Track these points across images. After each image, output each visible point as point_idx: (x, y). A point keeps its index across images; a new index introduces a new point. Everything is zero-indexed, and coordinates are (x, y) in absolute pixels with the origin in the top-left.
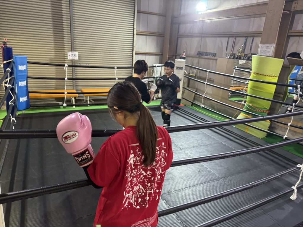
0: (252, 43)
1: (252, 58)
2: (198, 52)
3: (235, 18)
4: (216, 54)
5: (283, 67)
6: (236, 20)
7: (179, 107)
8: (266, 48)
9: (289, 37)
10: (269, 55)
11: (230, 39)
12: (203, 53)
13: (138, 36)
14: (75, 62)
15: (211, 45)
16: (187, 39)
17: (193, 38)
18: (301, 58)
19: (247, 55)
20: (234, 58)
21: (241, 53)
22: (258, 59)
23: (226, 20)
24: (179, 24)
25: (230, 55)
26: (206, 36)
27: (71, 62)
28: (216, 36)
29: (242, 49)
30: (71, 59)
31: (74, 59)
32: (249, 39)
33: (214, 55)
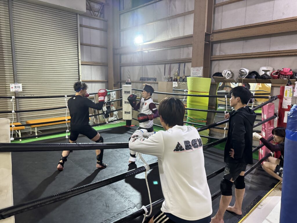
0: (184, 68)
1: (186, 79)
2: (141, 78)
3: (167, 48)
4: (156, 79)
5: (211, 84)
6: (169, 50)
7: (130, 127)
8: (197, 71)
9: (212, 61)
10: (199, 76)
12: (145, 79)
13: (83, 66)
14: (19, 94)
15: (151, 72)
16: (129, 67)
17: (134, 67)
18: (223, 76)
19: (182, 77)
20: (172, 81)
21: (177, 76)
22: (192, 80)
23: (161, 50)
24: (121, 55)
25: (168, 79)
26: (145, 64)
27: (14, 94)
28: (154, 63)
29: (177, 73)
30: (14, 91)
31: (18, 91)
33: (155, 79)
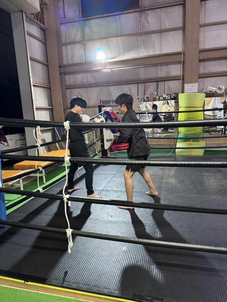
2: (101, 101)
3: (140, 66)
6: (142, 68)
8: (192, 87)
10: (194, 91)
11: (140, 85)
13: (36, 88)
19: (162, 96)
25: (143, 99)
32: (160, 83)
